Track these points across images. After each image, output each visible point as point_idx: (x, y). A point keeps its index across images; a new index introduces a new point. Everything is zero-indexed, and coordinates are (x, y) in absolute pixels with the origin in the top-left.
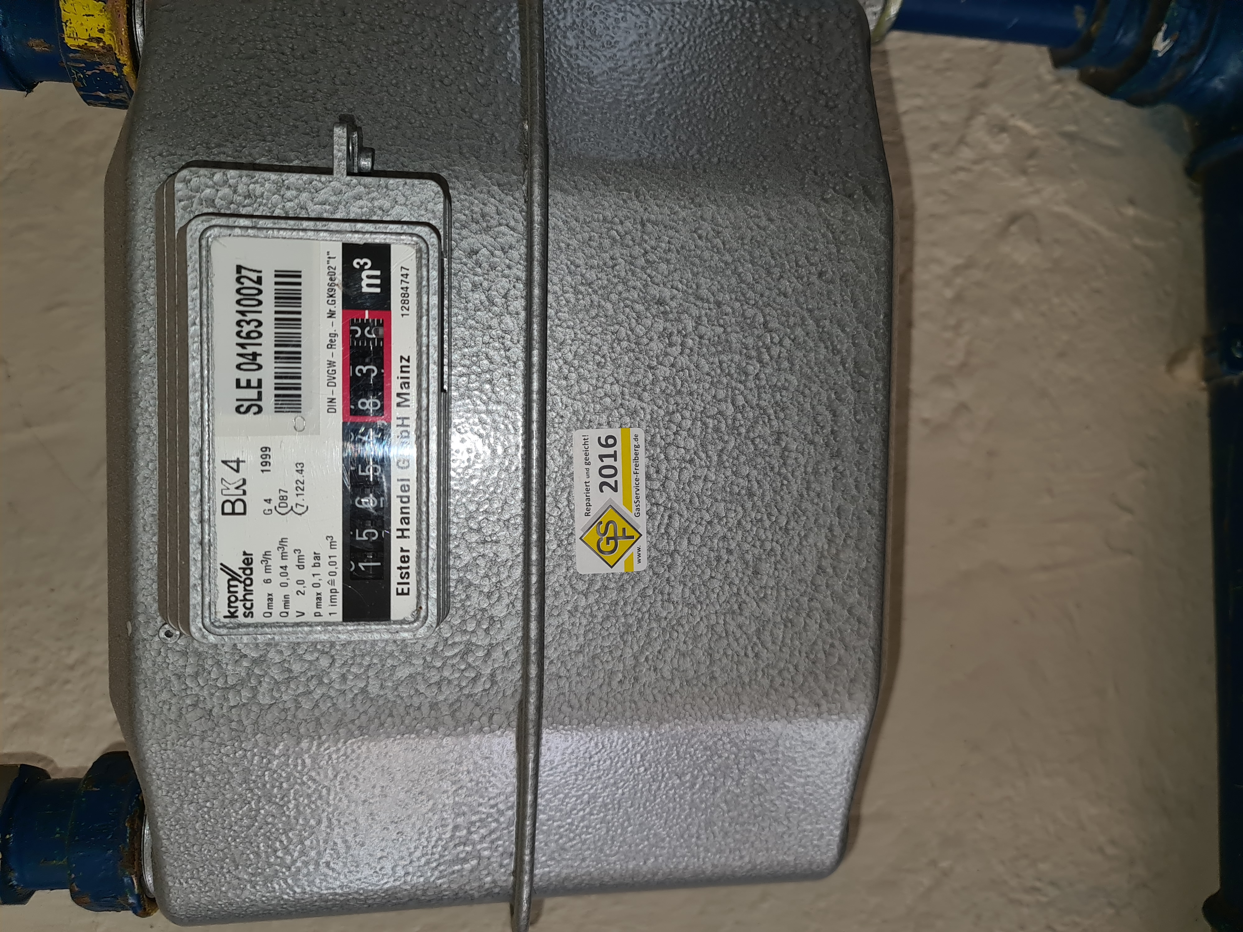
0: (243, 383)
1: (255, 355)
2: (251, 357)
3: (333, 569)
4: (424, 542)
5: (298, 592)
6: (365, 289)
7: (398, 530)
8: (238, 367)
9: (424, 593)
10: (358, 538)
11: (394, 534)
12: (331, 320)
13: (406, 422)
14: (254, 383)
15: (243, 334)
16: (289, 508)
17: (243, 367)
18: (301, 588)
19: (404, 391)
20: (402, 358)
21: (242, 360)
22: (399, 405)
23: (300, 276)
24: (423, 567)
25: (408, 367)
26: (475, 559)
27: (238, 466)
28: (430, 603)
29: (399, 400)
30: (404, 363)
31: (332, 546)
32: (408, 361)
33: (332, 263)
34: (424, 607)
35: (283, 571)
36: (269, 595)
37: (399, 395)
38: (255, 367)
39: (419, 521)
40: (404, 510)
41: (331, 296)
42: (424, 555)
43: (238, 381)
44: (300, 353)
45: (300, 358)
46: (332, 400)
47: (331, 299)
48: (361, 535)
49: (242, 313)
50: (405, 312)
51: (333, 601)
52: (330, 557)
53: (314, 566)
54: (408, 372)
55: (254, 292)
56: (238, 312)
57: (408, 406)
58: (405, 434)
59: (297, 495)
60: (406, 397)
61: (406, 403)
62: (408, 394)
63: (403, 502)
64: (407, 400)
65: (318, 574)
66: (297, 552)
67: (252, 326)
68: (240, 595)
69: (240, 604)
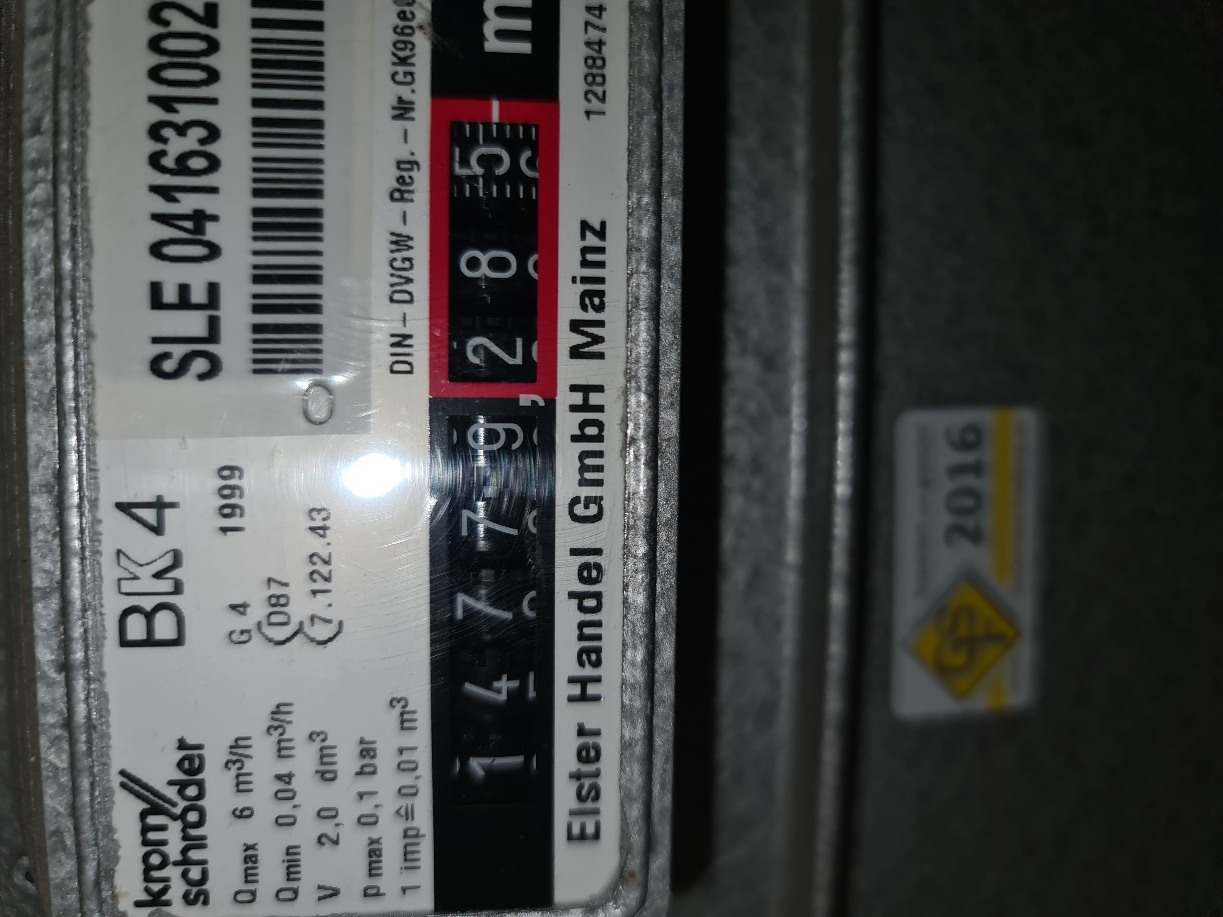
0: (170, 295)
1: (200, 218)
2: (189, 225)
3: (407, 779)
5: (322, 839)
6: (492, 44)
7: (573, 680)
8: (156, 250)
11: (562, 689)
12: (402, 124)
13: (595, 399)
14: (198, 296)
15: (168, 162)
16: (294, 626)
17: (171, 250)
18: (327, 827)
19: (592, 315)
20: (585, 226)
21: (166, 232)
23: (318, 6)
25: (601, 250)
27: (160, 518)
29: (577, 339)
30: (592, 240)
31: (405, 724)
32: (601, 234)
35: (281, 785)
36: (248, 848)
37: (576, 326)
38: (199, 251)
40: (589, 631)
41: (403, 61)
43: (156, 289)
44: (317, 212)
45: (318, 227)
46: (402, 341)
47: (401, 69)
49: (165, 103)
51: (409, 856)
52: (401, 751)
53: (360, 773)
54: (601, 265)
55: (197, 45)
56: (154, 100)
57: (601, 356)
58: (591, 431)
59: (314, 592)
60: (596, 331)
61: (596, 348)
62: (601, 324)
63: (584, 610)
64: (597, 340)
65: (371, 794)
66: (318, 739)
67: (193, 139)
68: (174, 851)
69: (173, 873)
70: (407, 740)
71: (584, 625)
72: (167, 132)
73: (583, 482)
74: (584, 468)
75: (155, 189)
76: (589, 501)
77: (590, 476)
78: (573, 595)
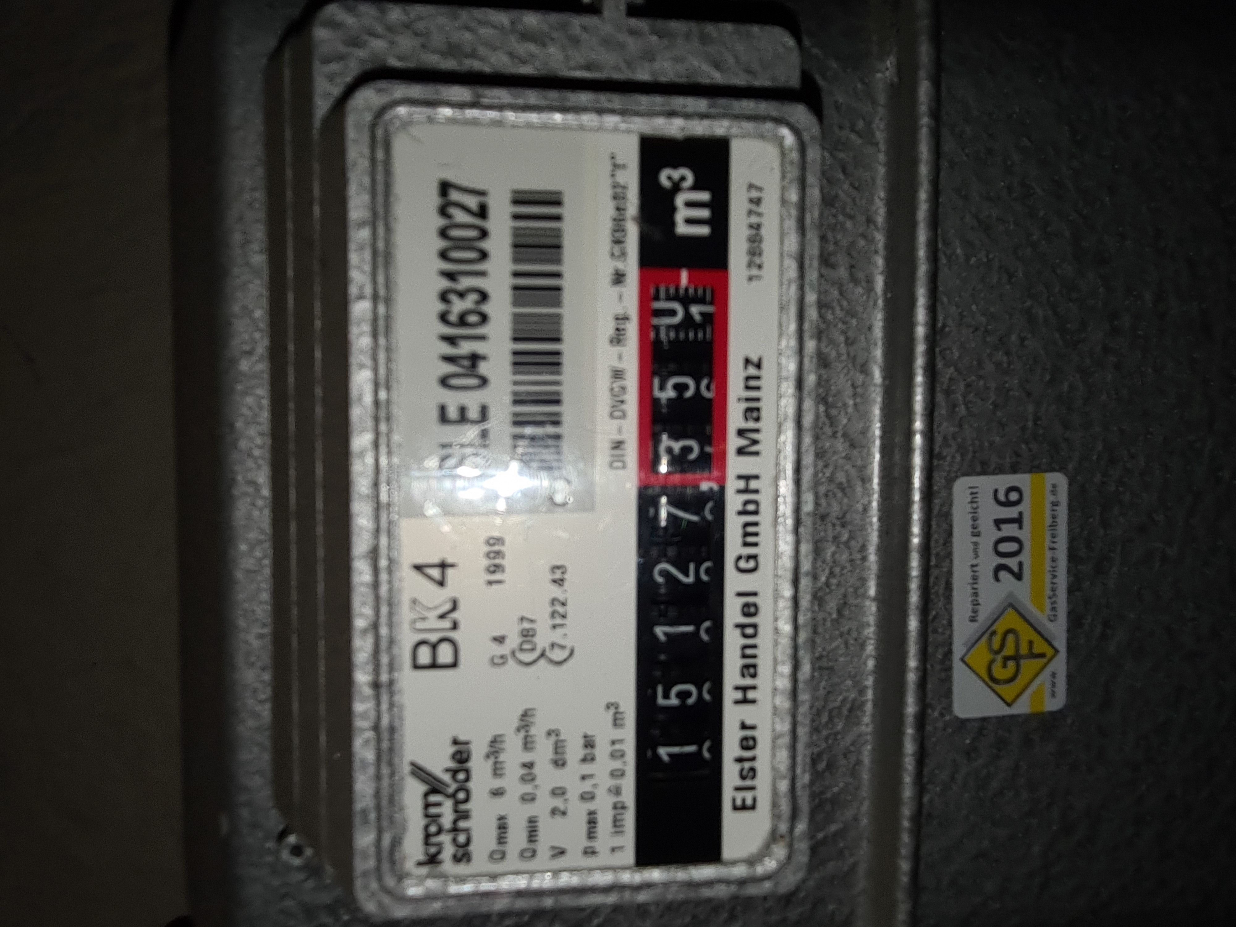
0: (453, 413)
1: (475, 358)
2: (467, 363)
3: (617, 764)
5: (554, 811)
6: (682, 230)
7: (736, 688)
8: (444, 382)
10: (662, 702)
11: (729, 695)
12: (619, 288)
13: (753, 484)
14: (473, 413)
15: (453, 318)
16: (538, 652)
17: (454, 382)
18: (558, 803)
19: (751, 425)
20: (747, 361)
21: (450, 368)
23: (559, 203)
25: (758, 378)
27: (443, 574)
29: (742, 442)
30: (752, 371)
31: (617, 722)
32: (758, 366)
33: (622, 177)
35: (525, 771)
36: (501, 818)
37: (741, 433)
38: (473, 382)
40: (749, 652)
41: (619, 242)
43: (443, 409)
44: (558, 353)
45: (559, 364)
46: (618, 445)
47: (617, 247)
48: (667, 698)
49: (451, 276)
50: (756, 272)
51: (618, 824)
52: (613, 743)
53: (584, 760)
54: (758, 388)
55: (473, 233)
56: (443, 273)
57: (757, 453)
58: (751, 507)
59: (554, 627)
60: (755, 436)
61: (754, 448)
62: (757, 431)
63: (745, 636)
64: (755, 442)
65: (591, 776)
66: (553, 735)
67: (469, 302)
68: (447, 820)
69: (445, 839)
70: (617, 734)
71: (745, 647)
72: (453, 298)
73: (746, 544)
74: (746, 535)
75: (444, 338)
76: (750, 557)
77: (750, 539)
78: (738, 626)
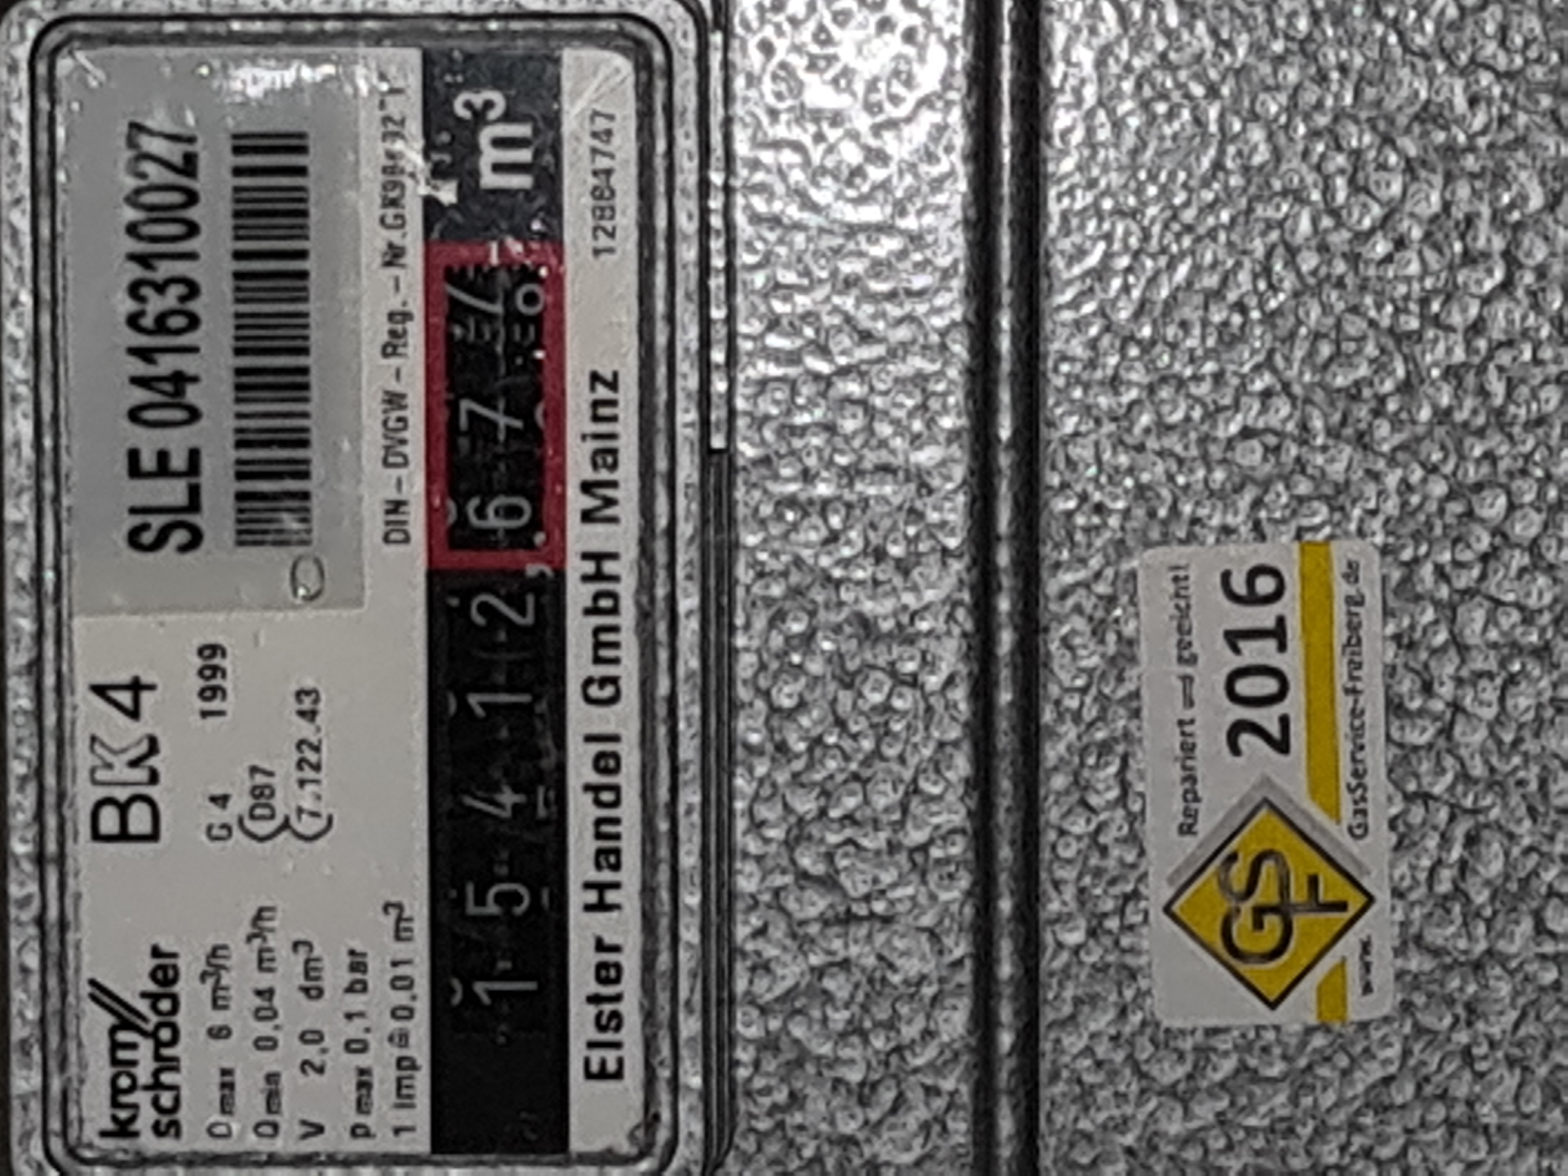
0: (148, 462)
1: (180, 379)
2: (168, 387)
3: (401, 998)
4: (664, 923)
5: (306, 1065)
6: (489, 180)
7: (588, 886)
8: (134, 415)
9: (665, 1073)
10: (472, 909)
11: (577, 897)
12: (394, 271)
13: (609, 567)
14: (178, 462)
15: (148, 322)
16: (278, 821)
17: (150, 415)
18: (311, 1052)
19: (604, 475)
20: (595, 378)
21: (144, 396)
22: (587, 516)
23: (302, 150)
24: (663, 998)
25: (613, 403)
26: (819, 972)
27: (136, 701)
28: (683, 1106)
29: (589, 503)
30: (602, 392)
31: (401, 933)
32: (613, 385)
33: (396, 108)
34: (666, 1115)
35: (262, 1003)
36: (225, 1072)
37: (587, 487)
38: (179, 415)
39: (649, 862)
40: (606, 829)
41: (393, 203)
42: (663, 961)
43: (134, 456)
44: (304, 371)
45: (306, 387)
46: (396, 506)
47: (391, 212)
48: (480, 901)
49: (143, 260)
50: (604, 241)
51: (403, 1092)
52: (395, 964)
53: (350, 989)
54: (614, 419)
55: (176, 198)
56: (133, 257)
57: (614, 520)
58: (605, 603)
59: (302, 782)
60: (609, 493)
61: (609, 512)
62: (614, 484)
63: (598, 803)
64: (610, 502)
65: (361, 1015)
66: (302, 950)
67: (172, 297)
68: (144, 1073)
69: (142, 1098)
70: (402, 951)
71: (599, 822)
72: (147, 291)
73: (598, 660)
74: (598, 645)
75: (134, 351)
76: (604, 682)
77: (605, 653)
78: (588, 788)
